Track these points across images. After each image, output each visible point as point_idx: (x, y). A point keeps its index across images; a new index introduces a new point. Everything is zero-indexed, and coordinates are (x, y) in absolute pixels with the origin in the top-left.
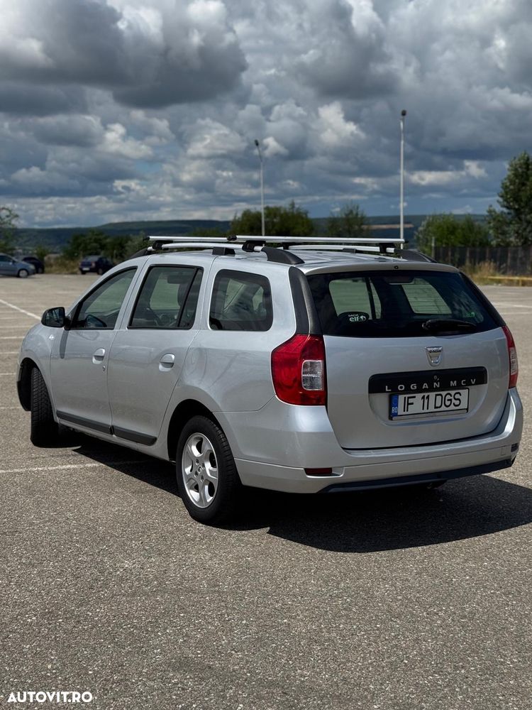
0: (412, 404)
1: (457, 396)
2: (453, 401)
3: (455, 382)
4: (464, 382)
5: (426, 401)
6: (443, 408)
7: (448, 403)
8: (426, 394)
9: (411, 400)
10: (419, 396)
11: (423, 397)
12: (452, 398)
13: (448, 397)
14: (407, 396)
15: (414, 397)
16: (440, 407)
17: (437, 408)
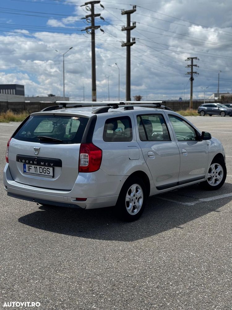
0: (31, 169)
1: (48, 170)
2: (47, 171)
3: (43, 163)
4: (47, 164)
5: (36, 169)
6: (43, 173)
7: (45, 172)
8: (36, 166)
9: (30, 167)
10: (33, 166)
11: (35, 167)
12: (46, 170)
13: (44, 169)
14: (29, 165)
15: (31, 166)
16: (42, 173)
17: (41, 173)
